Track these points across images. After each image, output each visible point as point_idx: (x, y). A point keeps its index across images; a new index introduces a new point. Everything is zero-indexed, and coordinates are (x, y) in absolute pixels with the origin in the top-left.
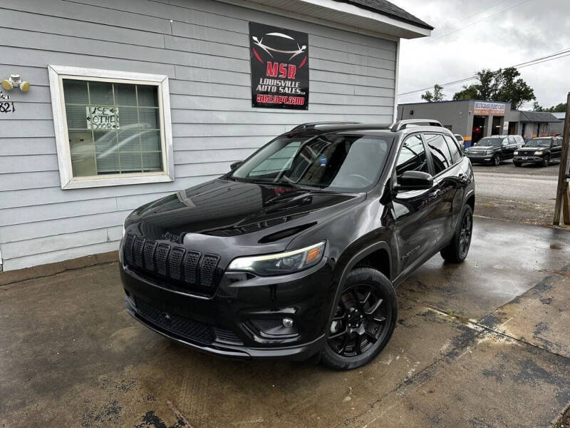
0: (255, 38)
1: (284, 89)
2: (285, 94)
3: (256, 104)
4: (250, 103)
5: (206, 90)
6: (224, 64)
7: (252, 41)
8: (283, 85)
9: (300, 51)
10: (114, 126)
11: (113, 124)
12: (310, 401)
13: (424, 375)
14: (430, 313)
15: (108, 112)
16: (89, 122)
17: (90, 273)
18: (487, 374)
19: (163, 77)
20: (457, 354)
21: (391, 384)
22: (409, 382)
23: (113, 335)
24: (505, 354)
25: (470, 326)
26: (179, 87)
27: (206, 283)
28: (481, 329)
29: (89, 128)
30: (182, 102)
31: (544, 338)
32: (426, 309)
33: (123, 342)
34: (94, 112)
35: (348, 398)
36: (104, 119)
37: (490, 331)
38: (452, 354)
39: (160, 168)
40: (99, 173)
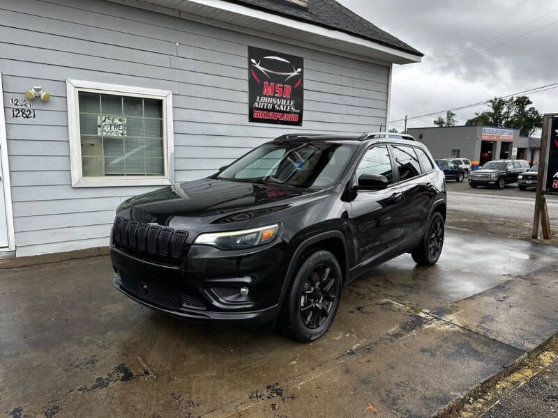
0: (253, 61)
1: (279, 107)
2: (280, 111)
3: (252, 119)
4: (247, 117)
5: (205, 104)
6: (225, 83)
7: (250, 63)
8: (279, 103)
9: (295, 73)
10: (122, 134)
11: (121, 132)
12: (260, 363)
13: (368, 349)
14: (388, 303)
15: (117, 121)
16: (99, 129)
17: (92, 262)
18: (423, 351)
19: (168, 92)
20: (401, 335)
21: (335, 354)
22: (352, 353)
23: (103, 308)
24: (445, 337)
25: (422, 315)
26: (182, 102)
27: (176, 255)
28: (431, 318)
29: (99, 134)
30: (184, 114)
31: (487, 327)
32: (385, 300)
33: (110, 314)
34: (105, 121)
35: (294, 362)
36: (113, 127)
37: (438, 319)
38: (397, 335)
39: (162, 173)
40: (106, 175)
